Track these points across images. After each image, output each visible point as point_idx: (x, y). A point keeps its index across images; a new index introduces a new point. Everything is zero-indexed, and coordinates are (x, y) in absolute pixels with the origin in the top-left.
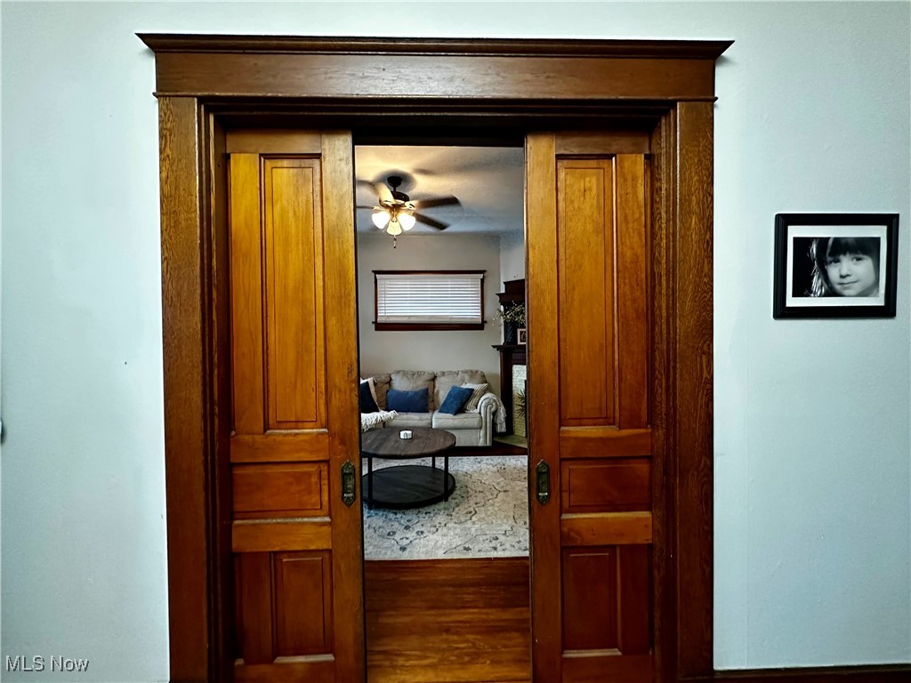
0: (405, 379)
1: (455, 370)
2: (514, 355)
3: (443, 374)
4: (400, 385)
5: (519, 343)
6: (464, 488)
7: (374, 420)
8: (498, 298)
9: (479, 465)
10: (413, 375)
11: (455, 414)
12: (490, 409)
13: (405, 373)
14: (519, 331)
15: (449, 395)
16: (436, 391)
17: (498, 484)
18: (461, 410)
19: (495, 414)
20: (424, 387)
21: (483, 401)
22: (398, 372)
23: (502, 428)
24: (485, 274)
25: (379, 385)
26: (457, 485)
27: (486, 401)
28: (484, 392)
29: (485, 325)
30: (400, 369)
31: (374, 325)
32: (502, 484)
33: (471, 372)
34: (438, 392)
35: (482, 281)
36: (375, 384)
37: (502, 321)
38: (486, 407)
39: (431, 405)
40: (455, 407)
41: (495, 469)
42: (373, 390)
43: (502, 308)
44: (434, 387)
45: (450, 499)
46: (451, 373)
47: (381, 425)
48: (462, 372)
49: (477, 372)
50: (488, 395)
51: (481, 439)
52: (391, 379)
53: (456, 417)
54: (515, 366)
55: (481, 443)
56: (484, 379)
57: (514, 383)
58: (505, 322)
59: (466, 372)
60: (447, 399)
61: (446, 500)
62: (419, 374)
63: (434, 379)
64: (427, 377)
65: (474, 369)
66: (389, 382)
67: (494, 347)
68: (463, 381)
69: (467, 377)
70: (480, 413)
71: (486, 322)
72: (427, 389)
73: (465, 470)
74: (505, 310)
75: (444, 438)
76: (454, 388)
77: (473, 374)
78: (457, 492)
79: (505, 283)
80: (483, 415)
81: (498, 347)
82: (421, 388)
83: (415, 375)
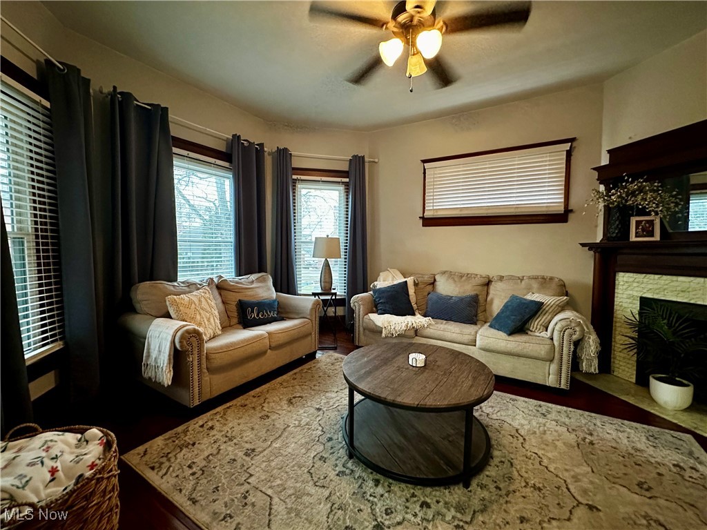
0: (451, 281)
1: (520, 275)
2: (618, 257)
3: (501, 278)
4: (446, 288)
5: (633, 238)
6: (507, 464)
7: (404, 325)
8: (596, 174)
9: (541, 420)
10: (462, 277)
11: (510, 334)
12: (571, 335)
13: (450, 275)
14: (633, 220)
15: (506, 306)
16: (489, 299)
17: (576, 478)
18: (520, 328)
19: (577, 344)
20: (473, 293)
21: (558, 321)
22: (444, 273)
23: (590, 363)
24: (575, 144)
25: (421, 286)
26: (496, 453)
27: (564, 323)
28: (562, 308)
29: (571, 216)
30: (445, 270)
31: (421, 221)
32: (585, 483)
33: (543, 278)
34: (492, 300)
35: (569, 154)
36: (416, 284)
37: (601, 205)
38: (563, 331)
39: (481, 316)
40: (511, 325)
41: (572, 438)
42: (411, 291)
43: (602, 188)
44: (488, 294)
45: (474, 483)
46: (511, 278)
47: (412, 333)
48: (529, 278)
49: (551, 279)
50: (568, 314)
51: (550, 376)
52: (435, 280)
53: (511, 338)
54: (621, 274)
55: (551, 381)
56: (563, 289)
57: (617, 300)
58: (607, 209)
59: (536, 278)
60: (502, 311)
61: (467, 485)
62: (469, 276)
63: (488, 283)
64: (479, 281)
65: (548, 274)
66: (433, 283)
67: (583, 245)
68: (529, 289)
69: (535, 285)
70: (552, 339)
71: (571, 211)
72: (477, 296)
73: (516, 424)
74: (608, 190)
75: (475, 378)
76: (514, 298)
77: (544, 282)
78: (491, 471)
79: (609, 151)
80: (556, 343)
81: (591, 246)
82: (468, 294)
83: (463, 277)
